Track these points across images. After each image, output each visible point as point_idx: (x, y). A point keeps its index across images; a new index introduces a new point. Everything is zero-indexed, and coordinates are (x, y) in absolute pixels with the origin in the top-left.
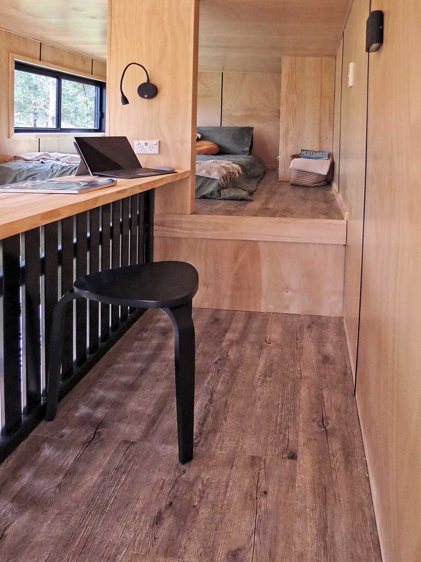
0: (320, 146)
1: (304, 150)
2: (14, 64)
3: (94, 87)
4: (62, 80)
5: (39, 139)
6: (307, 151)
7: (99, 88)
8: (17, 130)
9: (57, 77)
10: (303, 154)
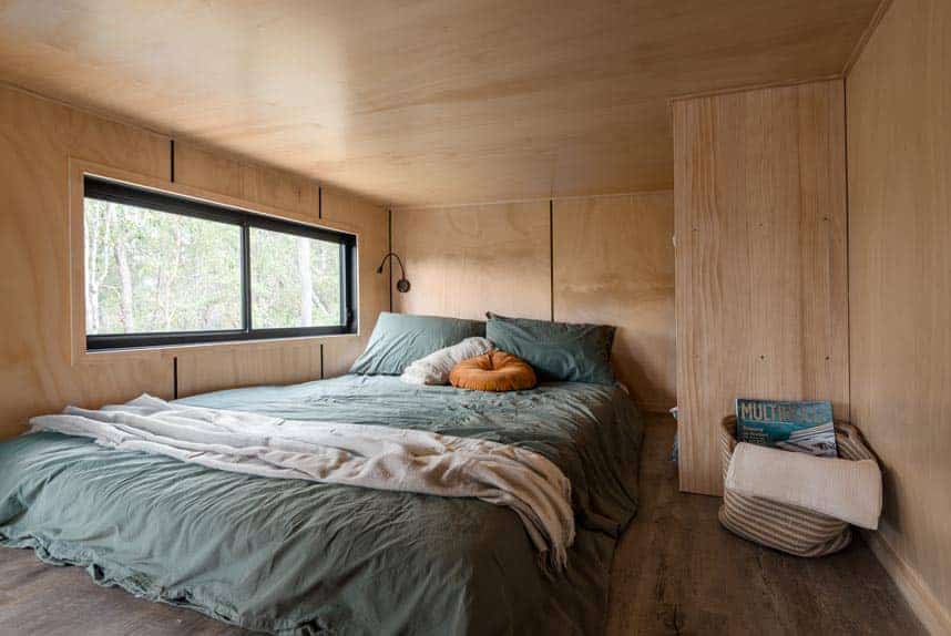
0: (804, 388)
1: (747, 402)
2: (82, 185)
3: (338, 245)
4: (251, 229)
5: (175, 360)
6: (758, 402)
7: (344, 246)
8: (96, 343)
9: (239, 223)
10: (747, 415)
